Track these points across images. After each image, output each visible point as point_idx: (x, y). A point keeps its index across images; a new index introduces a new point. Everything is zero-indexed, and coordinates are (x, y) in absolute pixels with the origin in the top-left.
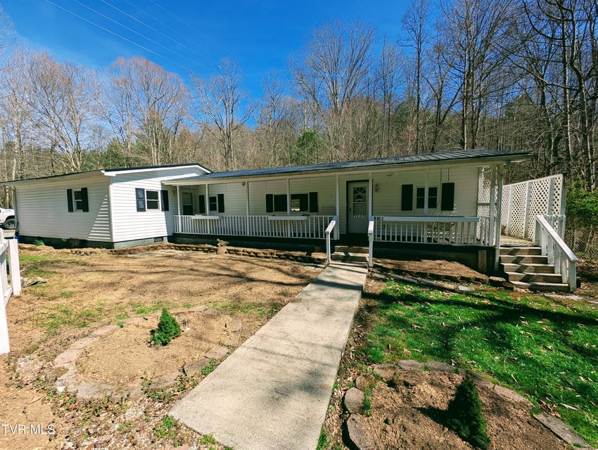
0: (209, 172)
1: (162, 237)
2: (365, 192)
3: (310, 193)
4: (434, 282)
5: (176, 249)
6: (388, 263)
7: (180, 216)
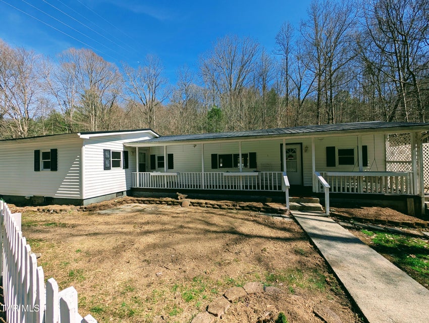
0: (158, 136)
1: (122, 192)
2: (295, 152)
3: (250, 153)
4: (396, 228)
5: (139, 203)
6: (342, 212)
7: (138, 173)
